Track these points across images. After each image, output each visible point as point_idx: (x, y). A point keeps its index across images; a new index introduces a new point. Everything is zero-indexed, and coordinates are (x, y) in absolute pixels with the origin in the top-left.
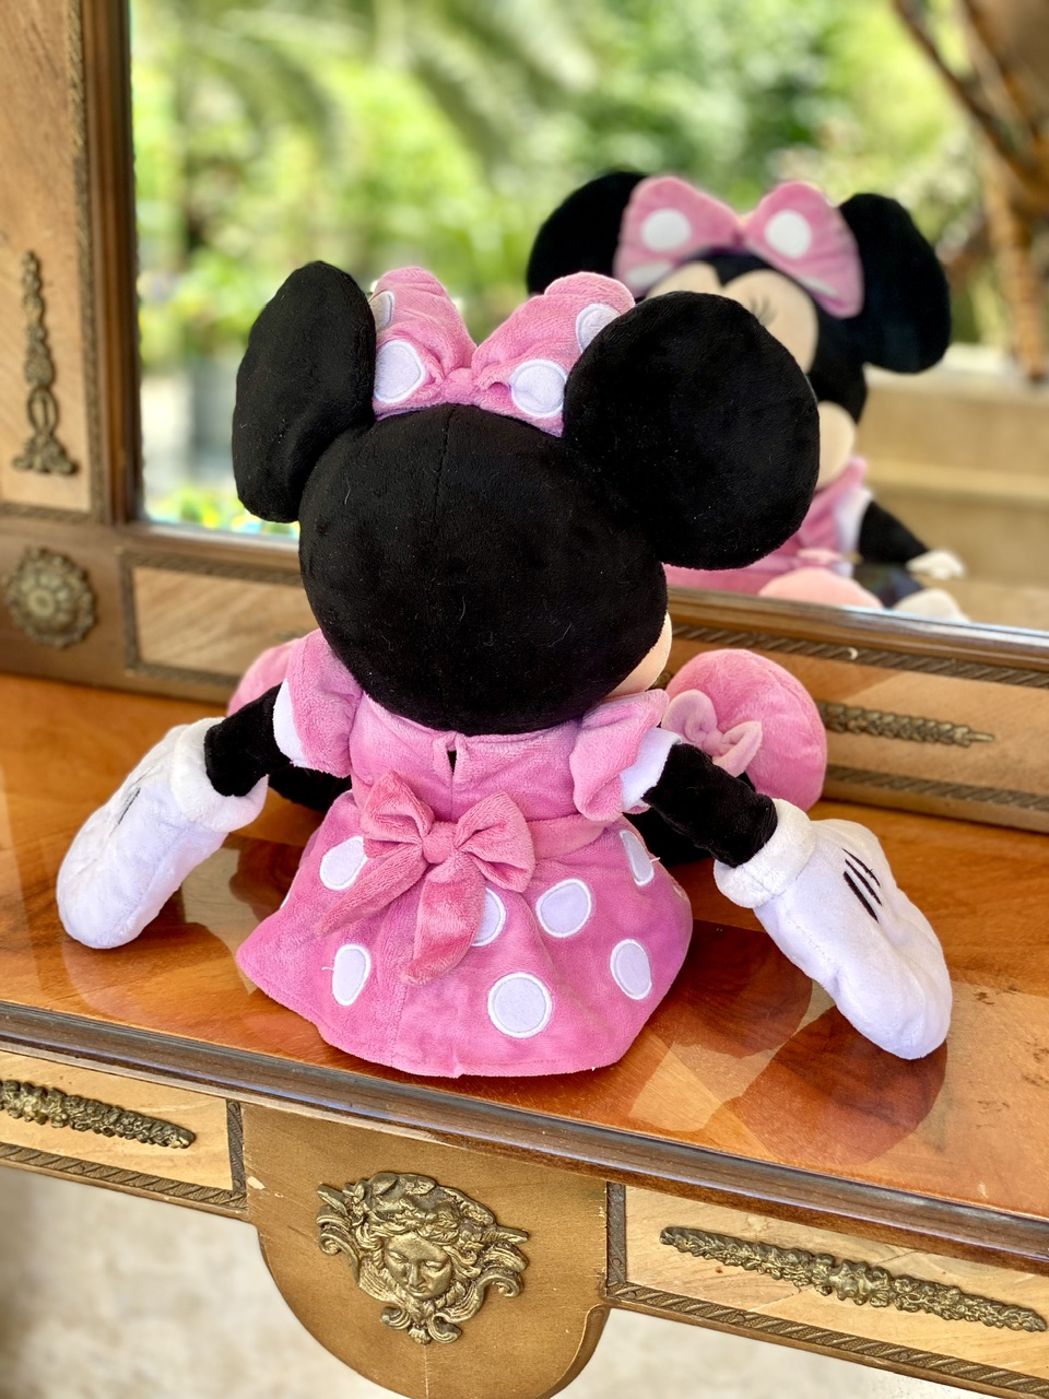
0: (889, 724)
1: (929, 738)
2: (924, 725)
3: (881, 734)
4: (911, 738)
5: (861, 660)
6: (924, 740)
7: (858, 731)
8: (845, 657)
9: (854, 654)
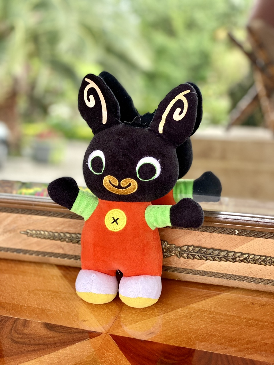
0: (252, 259)
1: (268, 263)
2: (265, 259)
3: (249, 263)
4: (260, 264)
5: (240, 234)
6: (266, 265)
7: (240, 262)
8: (233, 233)
9: (237, 232)
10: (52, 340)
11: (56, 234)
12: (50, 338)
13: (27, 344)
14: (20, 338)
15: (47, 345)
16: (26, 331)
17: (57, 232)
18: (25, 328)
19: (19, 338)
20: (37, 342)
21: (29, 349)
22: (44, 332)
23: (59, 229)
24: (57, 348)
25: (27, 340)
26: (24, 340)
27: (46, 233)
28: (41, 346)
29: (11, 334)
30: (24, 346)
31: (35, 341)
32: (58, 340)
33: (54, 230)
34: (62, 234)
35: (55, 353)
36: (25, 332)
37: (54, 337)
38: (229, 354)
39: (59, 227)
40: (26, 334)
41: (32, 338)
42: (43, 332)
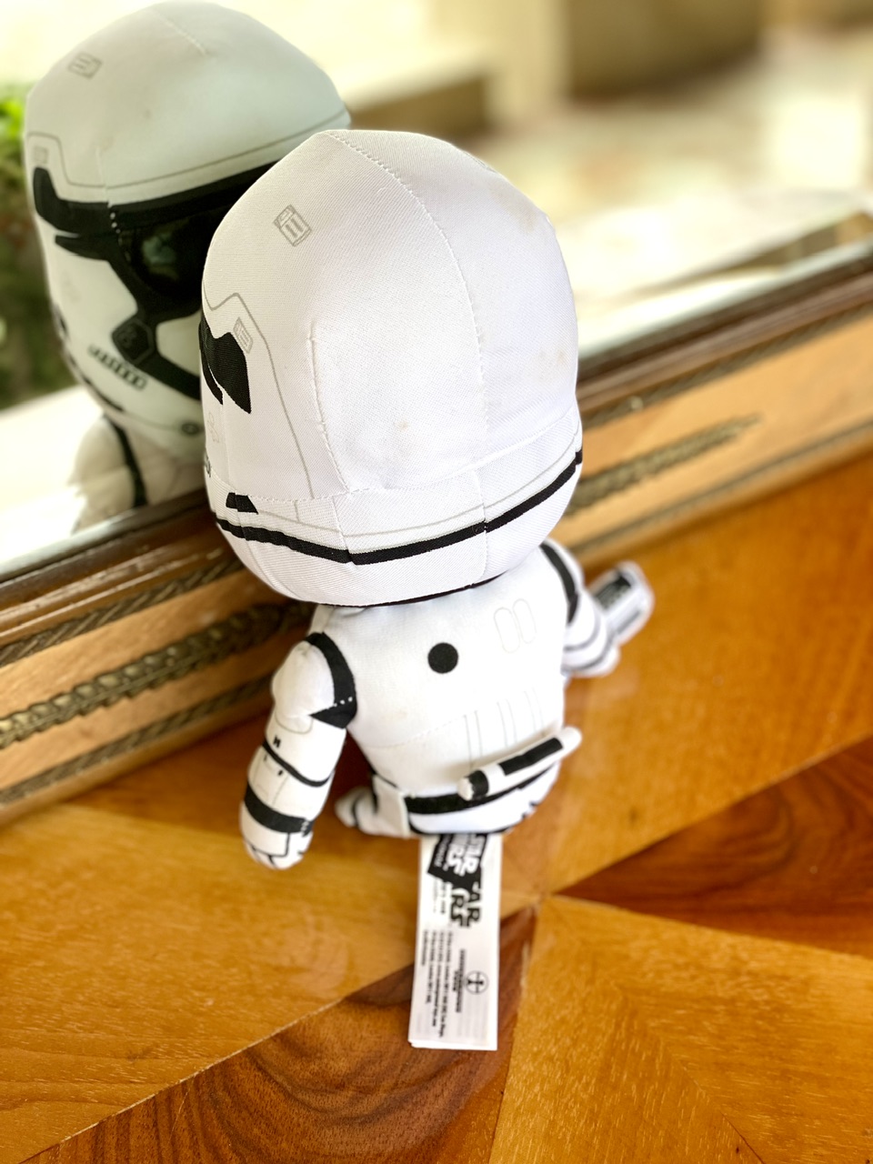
8: (625, 411)
11: (61, 701)
13: (410, 1097)
14: (362, 1099)
16: (341, 1065)
17: (60, 695)
19: (355, 1099)
21: (441, 1104)
23: (65, 681)
26: (382, 1094)
27: (22, 718)
29: (314, 1109)
30: (413, 1111)
33: (46, 692)
34: (86, 690)
36: (345, 1070)
39: (64, 672)
41: (389, 1069)
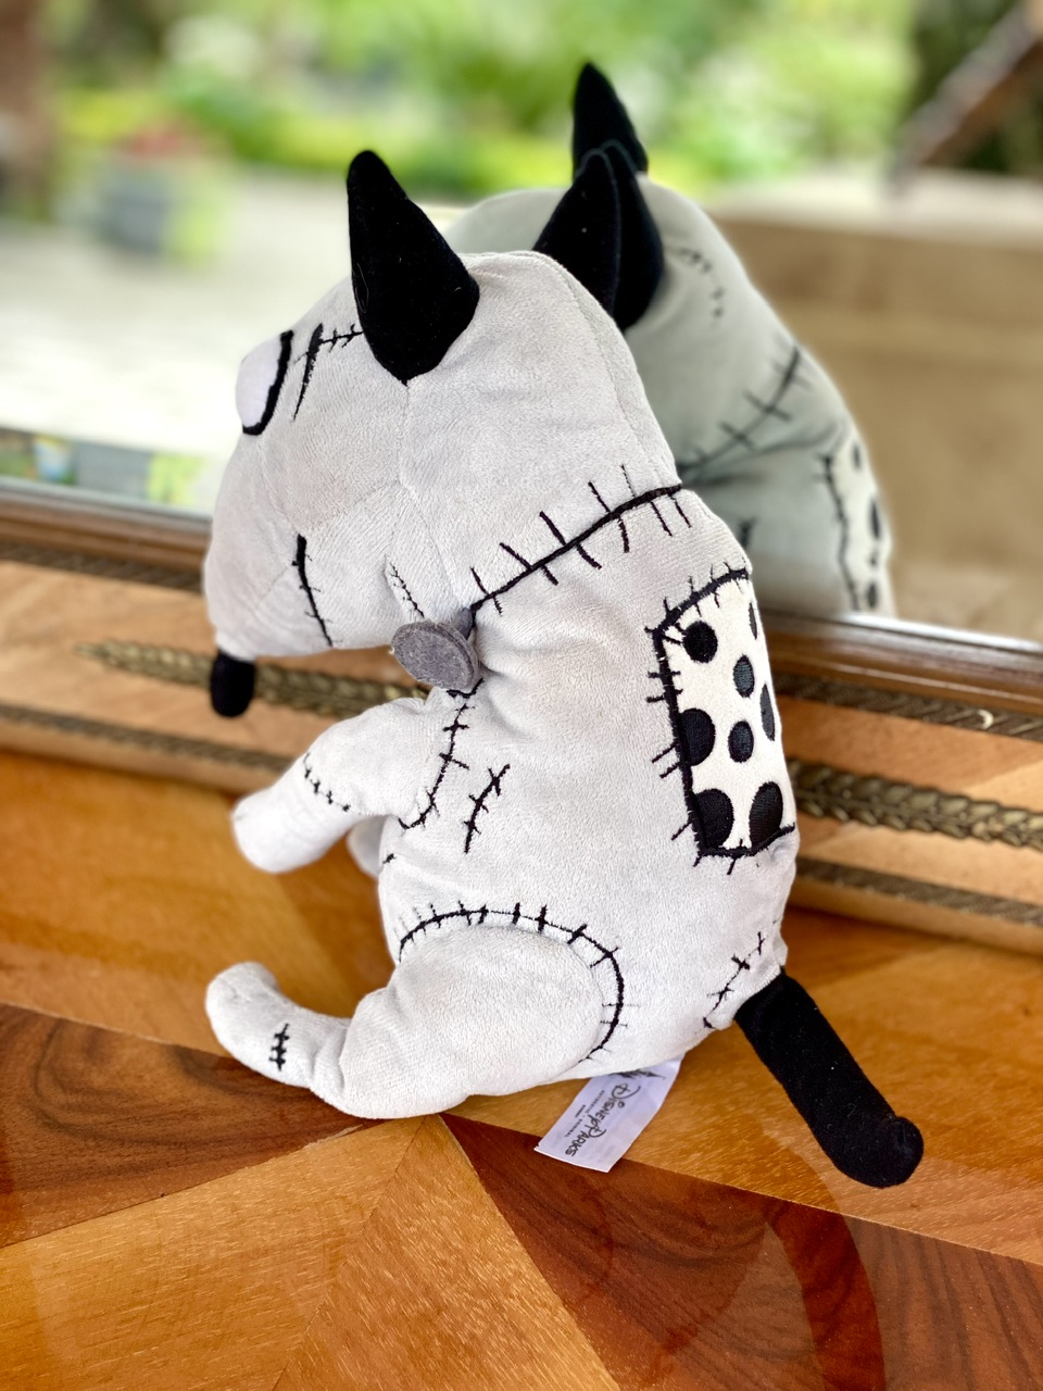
5: (998, 729)
7: (988, 838)
8: (974, 723)
9: (989, 720)
10: (206, 1123)
12: (195, 1116)
13: (103, 1137)
14: (74, 1111)
15: (185, 1148)
16: (98, 1080)
18: (94, 1064)
19: (70, 1107)
20: (145, 1129)
21: (113, 1162)
22: (171, 1088)
24: (224, 1161)
25: (103, 1118)
26: (90, 1119)
27: (184, 661)
28: (162, 1152)
29: (36, 1088)
30: (89, 1148)
31: (136, 1126)
32: (229, 1126)
35: (217, 1187)
36: (95, 1085)
37: (214, 1113)
38: (928, 1231)
40: (99, 1093)
41: (123, 1111)
42: (169, 1086)
